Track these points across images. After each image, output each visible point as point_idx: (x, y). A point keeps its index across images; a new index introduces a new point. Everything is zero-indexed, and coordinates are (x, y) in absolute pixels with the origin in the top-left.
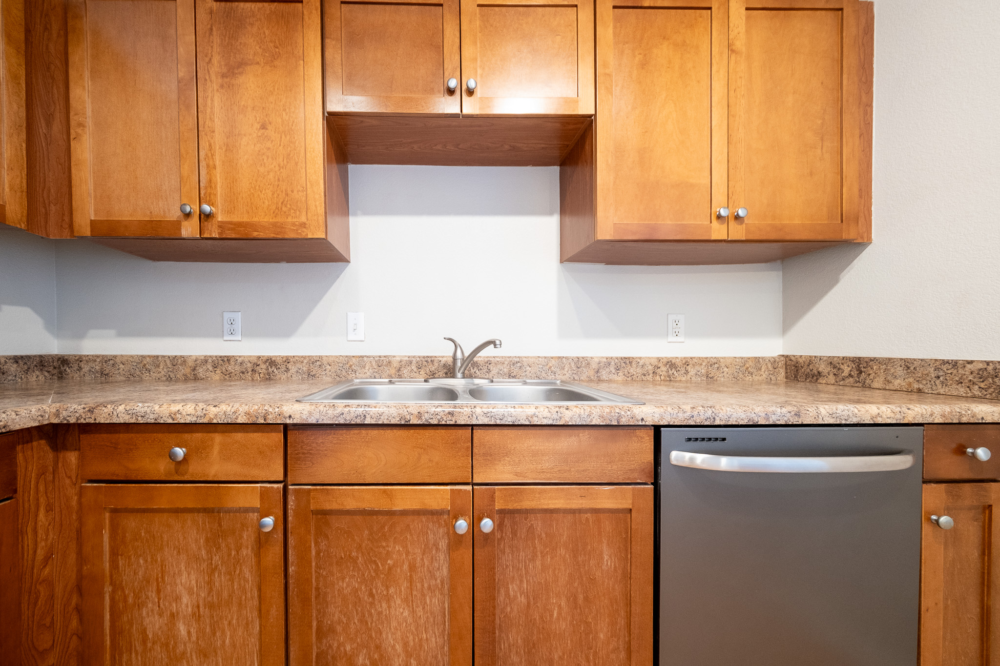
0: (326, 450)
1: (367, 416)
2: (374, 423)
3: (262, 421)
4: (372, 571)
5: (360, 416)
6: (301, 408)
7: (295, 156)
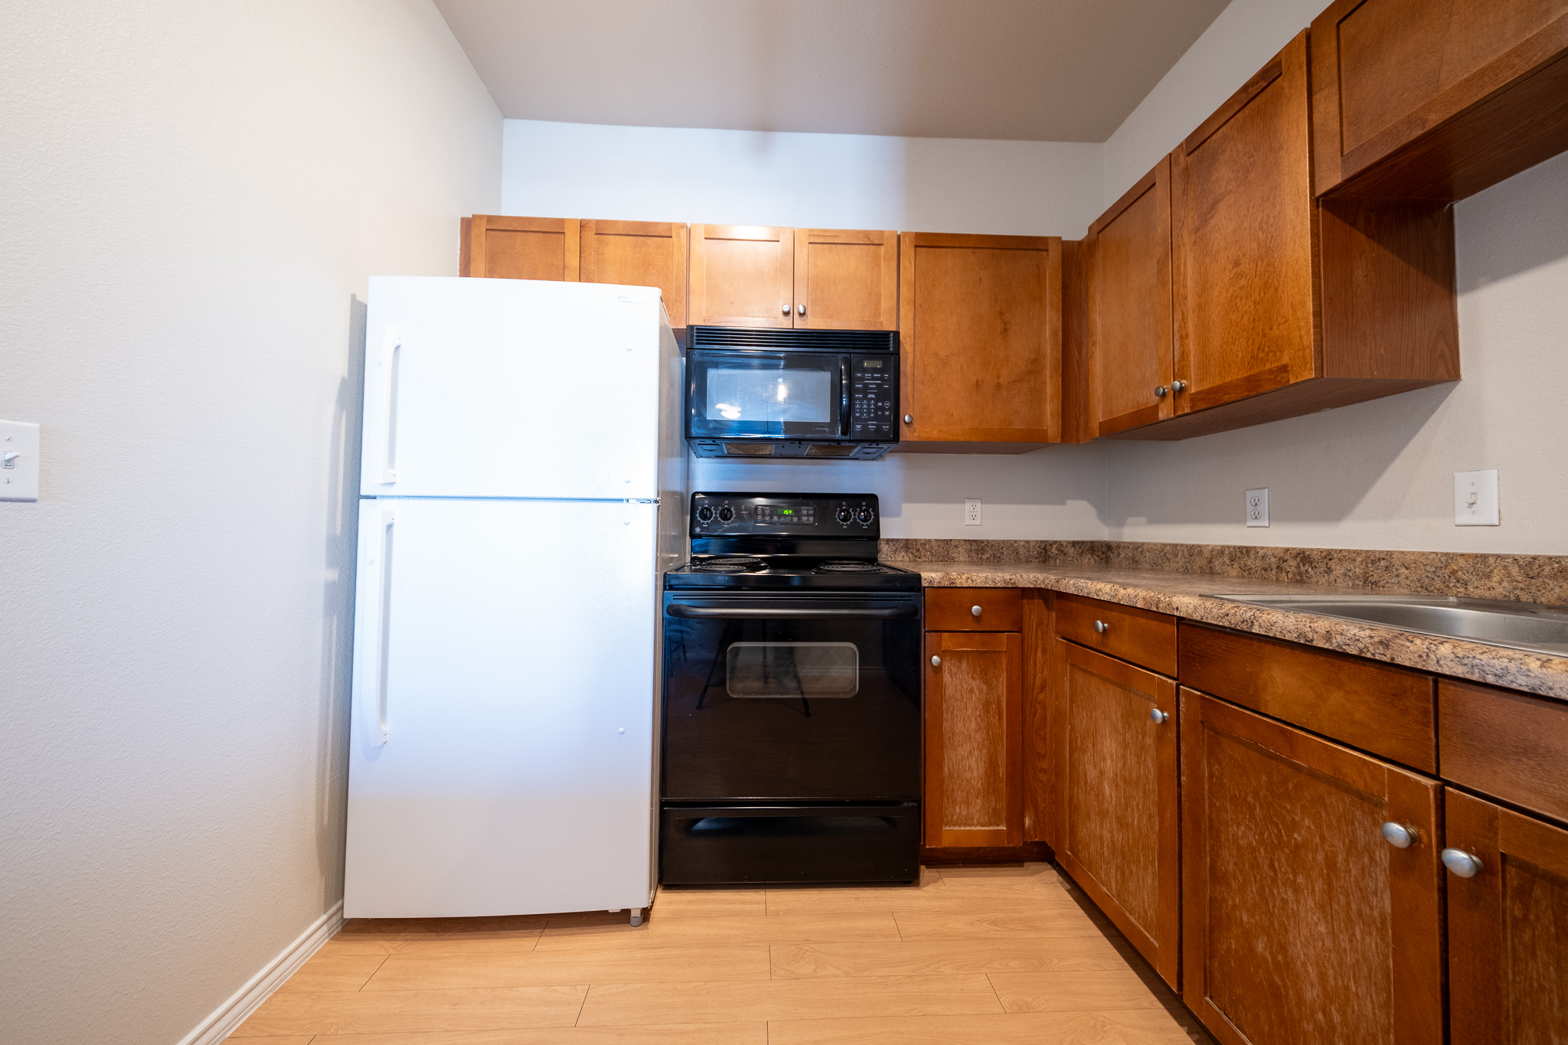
0: (1215, 656)
1: (1256, 623)
2: (1263, 633)
3: (1155, 609)
4: (1273, 835)
5: (1247, 621)
6: (1188, 602)
7: (1275, 281)
